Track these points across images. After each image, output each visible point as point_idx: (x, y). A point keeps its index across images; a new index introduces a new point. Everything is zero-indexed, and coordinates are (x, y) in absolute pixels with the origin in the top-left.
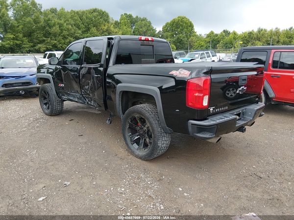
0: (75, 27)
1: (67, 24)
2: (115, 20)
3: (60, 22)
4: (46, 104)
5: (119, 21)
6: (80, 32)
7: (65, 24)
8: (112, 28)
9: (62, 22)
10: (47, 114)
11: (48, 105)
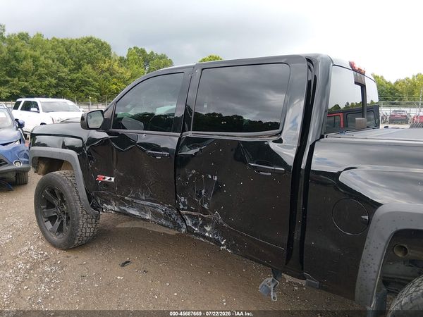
0: (58, 63)
1: (45, 58)
2: (119, 56)
3: (35, 53)
4: (52, 219)
5: (126, 57)
6: (66, 70)
7: (42, 58)
8: (116, 66)
9: (37, 54)
10: (54, 245)
11: (57, 223)
